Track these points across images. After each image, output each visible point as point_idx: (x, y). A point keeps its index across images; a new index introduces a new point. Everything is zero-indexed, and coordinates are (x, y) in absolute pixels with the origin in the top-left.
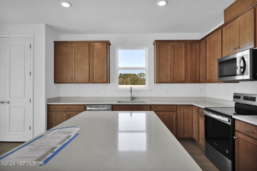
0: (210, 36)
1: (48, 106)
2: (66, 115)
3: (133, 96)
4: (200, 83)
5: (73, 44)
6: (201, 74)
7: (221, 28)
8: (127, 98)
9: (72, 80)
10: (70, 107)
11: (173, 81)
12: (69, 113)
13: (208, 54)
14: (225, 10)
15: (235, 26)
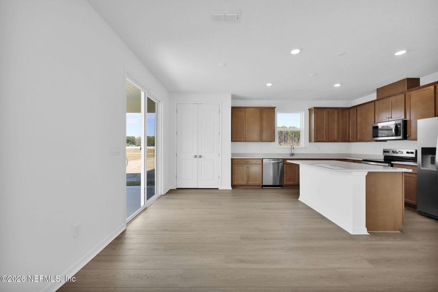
1: (232, 159)
3: (292, 153)
4: (349, 142)
5: (247, 109)
6: (350, 135)
7: (374, 101)
8: (287, 154)
11: (327, 141)
12: (249, 165)
13: (359, 120)
14: (377, 89)
15: (388, 103)
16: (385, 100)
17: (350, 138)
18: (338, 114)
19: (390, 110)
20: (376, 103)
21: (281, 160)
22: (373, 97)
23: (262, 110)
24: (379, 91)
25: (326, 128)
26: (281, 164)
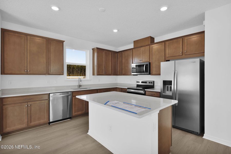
0: (125, 51)
2: (28, 106)
3: (80, 85)
4: (117, 75)
5: (29, 36)
6: (118, 71)
7: (132, 49)
8: (75, 86)
9: (27, 71)
10: (32, 97)
11: (105, 74)
12: (30, 103)
13: (123, 60)
14: (134, 41)
15: (140, 51)
16: (139, 49)
17: (118, 72)
18: (111, 55)
19: (142, 56)
20: (134, 50)
21: (70, 93)
22: (132, 46)
23: (49, 41)
24: (135, 42)
25: (104, 65)
26: (70, 97)
